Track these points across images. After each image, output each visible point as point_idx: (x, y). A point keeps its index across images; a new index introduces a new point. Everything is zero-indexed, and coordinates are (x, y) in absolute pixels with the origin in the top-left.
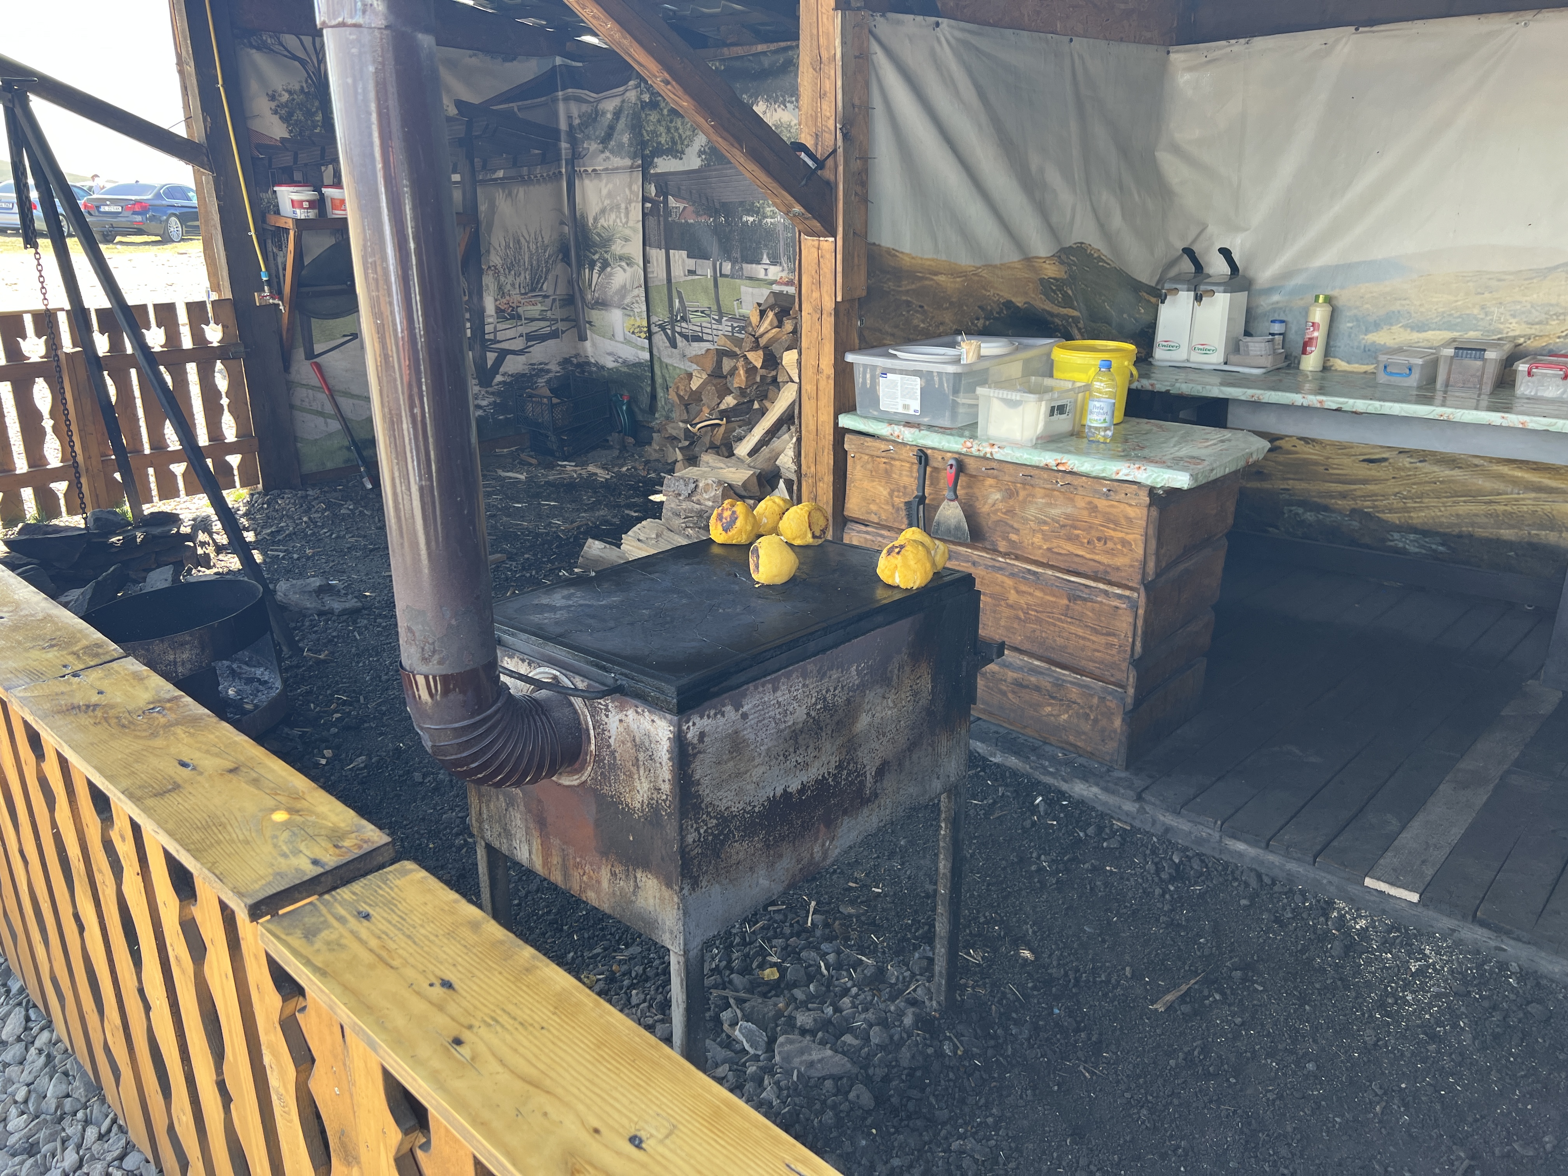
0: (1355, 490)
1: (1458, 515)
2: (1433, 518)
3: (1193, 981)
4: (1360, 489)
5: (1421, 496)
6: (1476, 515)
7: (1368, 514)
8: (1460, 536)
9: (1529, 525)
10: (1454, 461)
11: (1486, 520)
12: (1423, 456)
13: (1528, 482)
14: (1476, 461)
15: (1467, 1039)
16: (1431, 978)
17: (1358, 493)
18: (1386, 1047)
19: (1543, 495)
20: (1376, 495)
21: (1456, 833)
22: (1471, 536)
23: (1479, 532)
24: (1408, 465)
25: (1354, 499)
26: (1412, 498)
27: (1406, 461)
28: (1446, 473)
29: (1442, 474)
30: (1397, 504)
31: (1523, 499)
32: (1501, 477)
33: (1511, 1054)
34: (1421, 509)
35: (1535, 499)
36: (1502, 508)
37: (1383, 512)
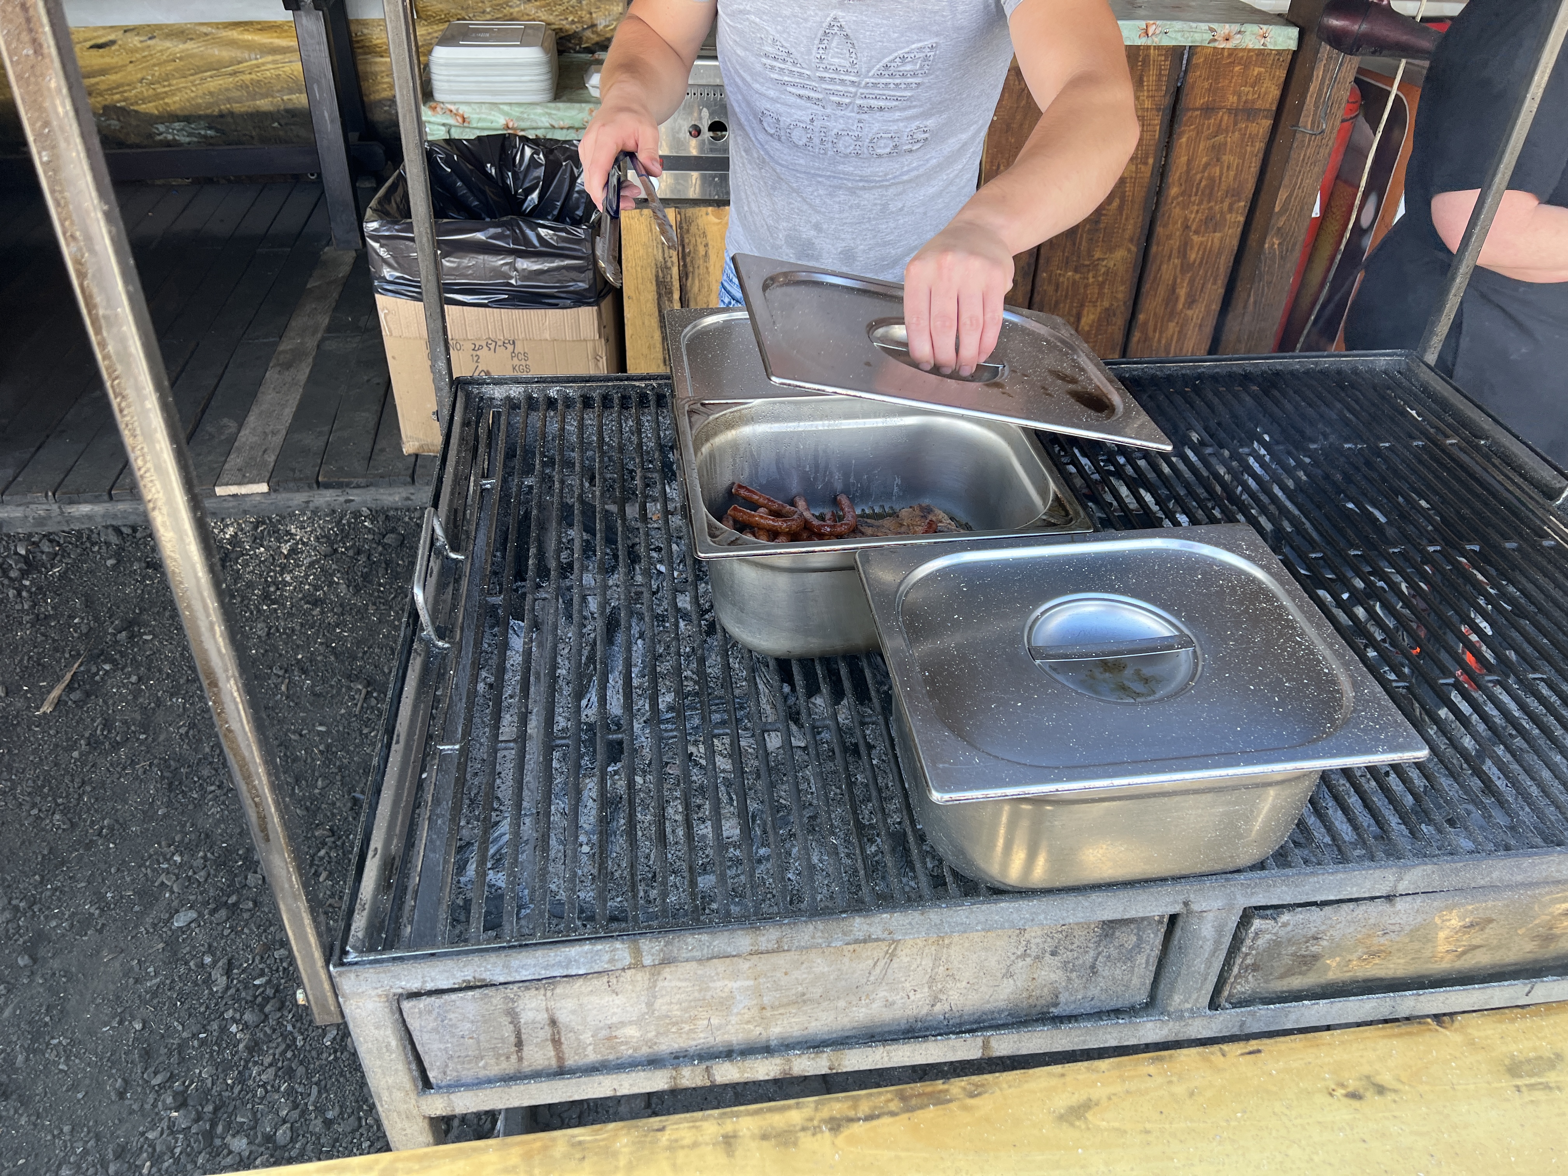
0: (97, 83)
1: (211, 93)
2: (188, 100)
3: (76, 665)
4: (103, 81)
5: (167, 78)
6: (227, 90)
7: (122, 109)
8: (222, 116)
9: (278, 91)
10: (182, 32)
11: (239, 93)
12: (151, 32)
13: (260, 44)
14: (205, 29)
15: (342, 590)
16: (302, 552)
17: (102, 87)
18: (278, 630)
19: (278, 57)
20: (122, 85)
21: (288, 413)
22: (231, 114)
23: (237, 108)
24: (139, 45)
25: (101, 94)
26: (159, 83)
27: (135, 41)
28: (178, 47)
29: (177, 50)
30: (148, 92)
31: (263, 64)
32: (232, 43)
33: (380, 585)
34: (173, 93)
35: (274, 62)
36: (248, 77)
37: (137, 103)
